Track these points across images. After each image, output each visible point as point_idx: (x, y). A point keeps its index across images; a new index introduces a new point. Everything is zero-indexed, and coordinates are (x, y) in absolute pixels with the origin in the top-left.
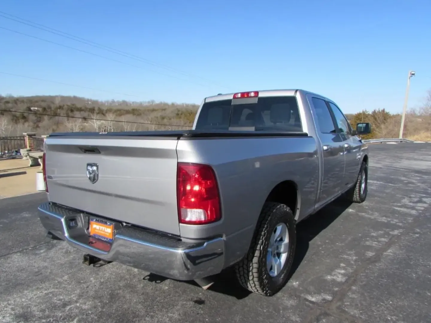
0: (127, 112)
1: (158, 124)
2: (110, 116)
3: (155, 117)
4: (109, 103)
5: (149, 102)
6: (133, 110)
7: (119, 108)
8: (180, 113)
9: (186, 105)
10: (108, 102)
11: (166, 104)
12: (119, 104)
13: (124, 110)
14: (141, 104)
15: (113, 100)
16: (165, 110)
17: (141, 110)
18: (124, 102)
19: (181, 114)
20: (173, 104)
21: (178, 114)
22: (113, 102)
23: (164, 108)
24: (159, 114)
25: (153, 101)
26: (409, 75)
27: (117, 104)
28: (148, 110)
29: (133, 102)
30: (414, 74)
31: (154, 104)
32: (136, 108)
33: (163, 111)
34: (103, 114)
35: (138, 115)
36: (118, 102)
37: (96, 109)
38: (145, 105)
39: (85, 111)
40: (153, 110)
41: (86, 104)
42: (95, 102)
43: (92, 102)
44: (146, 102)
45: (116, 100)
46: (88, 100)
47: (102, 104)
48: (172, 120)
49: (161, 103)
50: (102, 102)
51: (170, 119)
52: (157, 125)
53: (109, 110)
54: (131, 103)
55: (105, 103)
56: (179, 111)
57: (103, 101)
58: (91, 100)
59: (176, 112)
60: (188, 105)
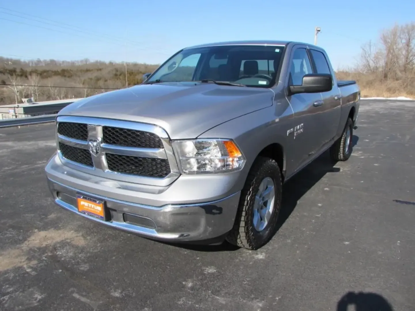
0: (56, 73)
1: (92, 87)
2: (34, 80)
3: (89, 78)
4: (34, 63)
5: (82, 61)
6: (64, 71)
7: (47, 69)
8: (118, 73)
9: (126, 63)
10: (32, 62)
11: (103, 64)
12: (46, 65)
13: (52, 72)
14: (73, 63)
15: (38, 59)
16: (100, 70)
17: (72, 71)
18: (53, 62)
19: (120, 75)
20: (111, 63)
21: (116, 75)
22: (39, 61)
23: (100, 67)
24: (94, 75)
25: (86, 60)
26: (316, 32)
27: (44, 65)
28: (81, 71)
29: (63, 62)
30: (319, 31)
31: (88, 63)
32: (65, 68)
33: (99, 72)
34: (26, 77)
35: (69, 77)
36: (45, 61)
37: (18, 70)
38: (77, 64)
39: (4, 74)
40: (87, 71)
41: (5, 65)
42: (16, 62)
43: (12, 63)
44: (78, 61)
45: (42, 60)
46: (8, 60)
47: (26, 64)
48: (109, 81)
49: (97, 62)
50: (25, 62)
51: (106, 81)
52: (90, 89)
53: (34, 72)
54: (61, 62)
55: (29, 63)
56: (117, 71)
57: (27, 62)
58: (11, 60)
59: (114, 72)
60: (129, 63)
